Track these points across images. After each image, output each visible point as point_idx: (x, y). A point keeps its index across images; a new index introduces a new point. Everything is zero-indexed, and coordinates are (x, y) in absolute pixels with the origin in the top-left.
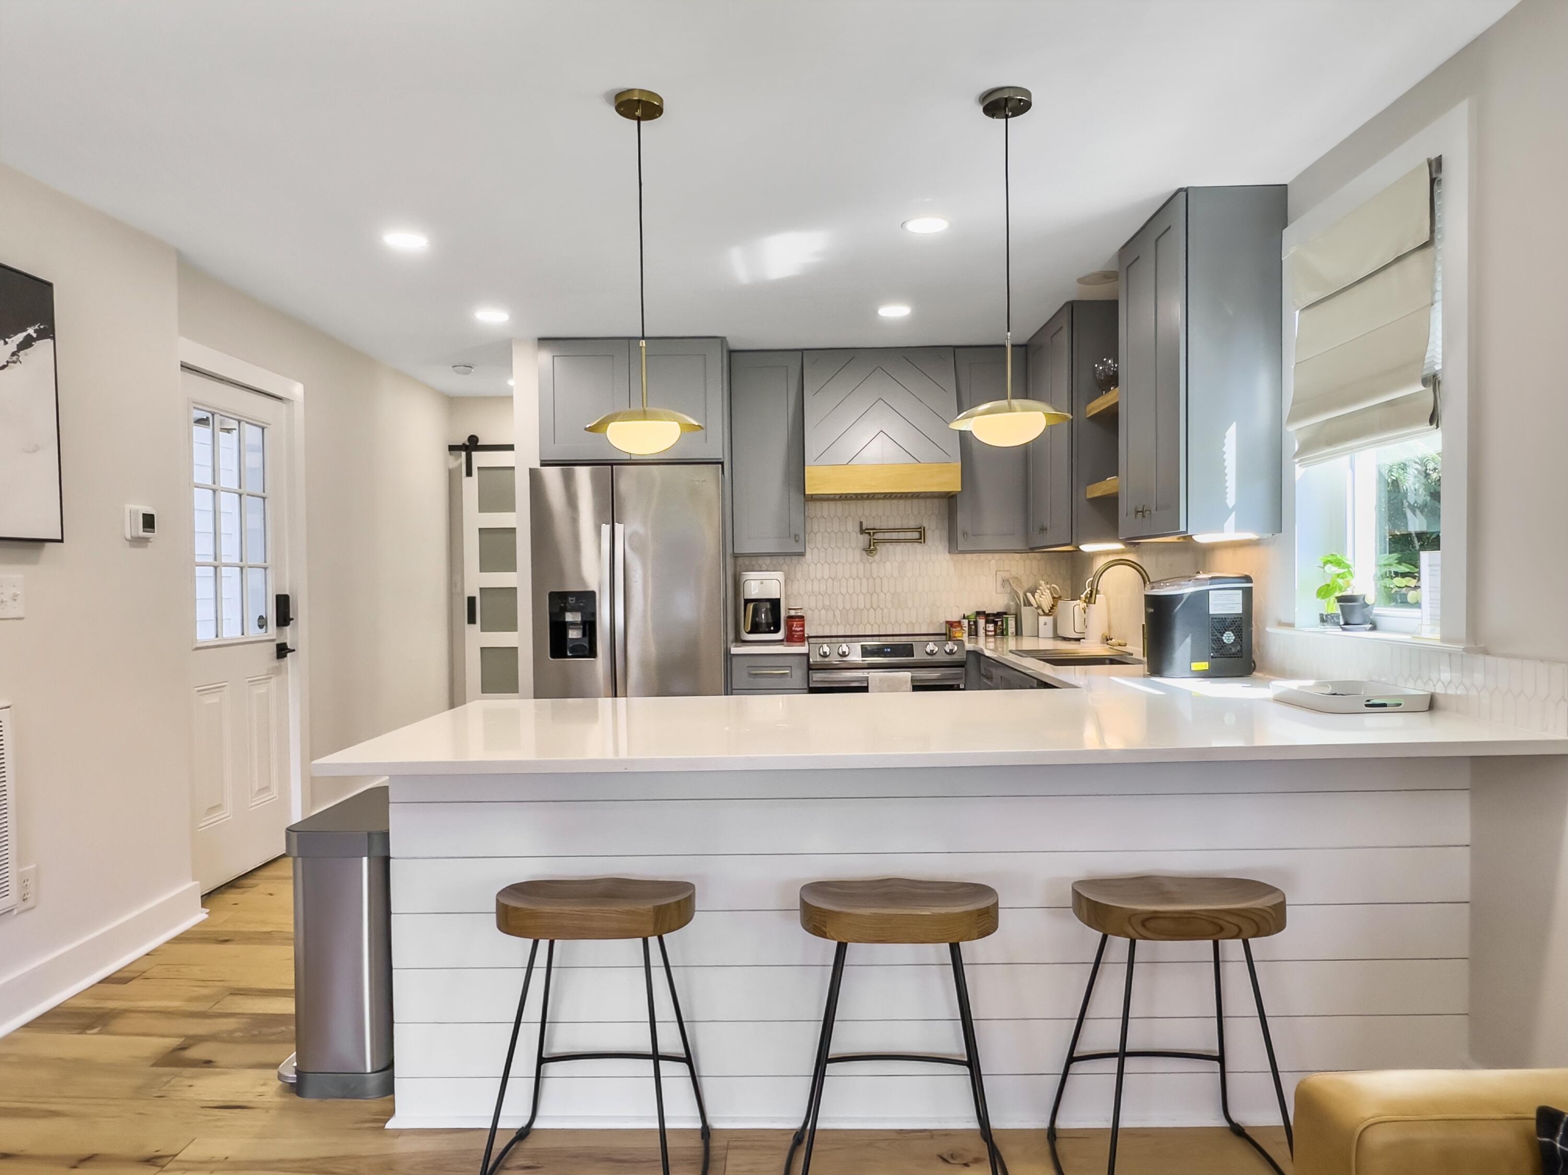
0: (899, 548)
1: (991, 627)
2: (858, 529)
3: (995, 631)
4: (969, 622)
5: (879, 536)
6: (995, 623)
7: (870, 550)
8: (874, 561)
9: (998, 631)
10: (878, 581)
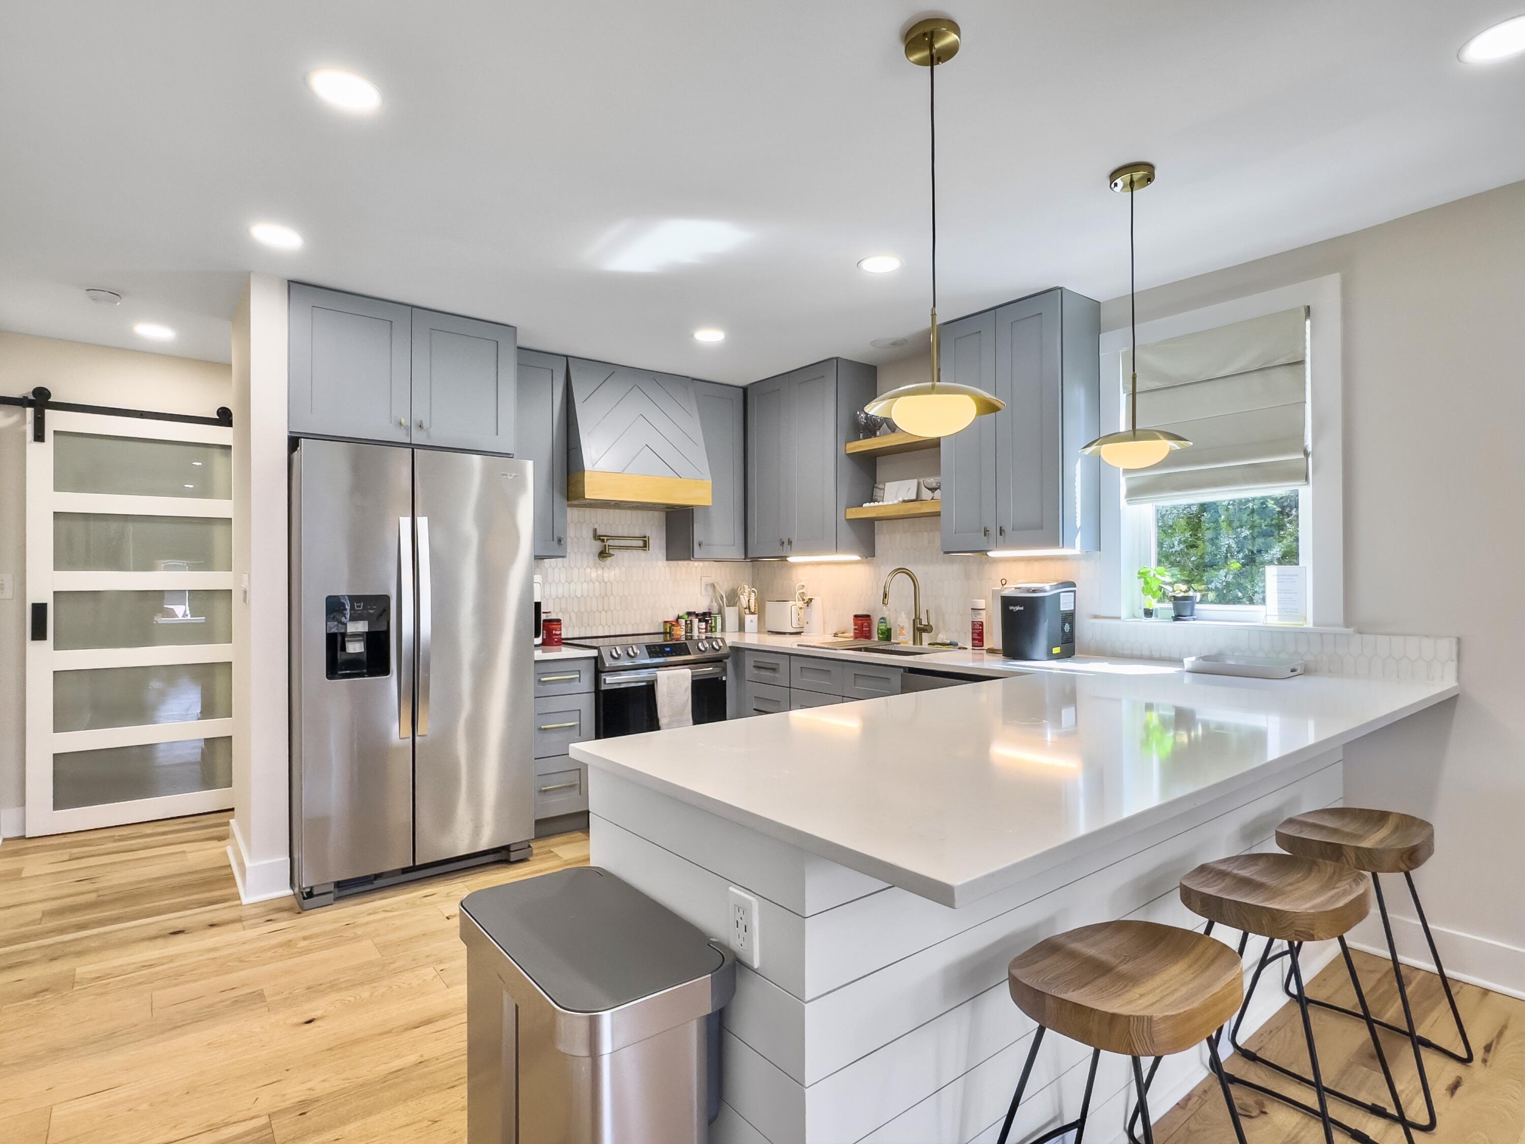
0: (626, 554)
1: (703, 625)
2: (591, 535)
3: (706, 628)
4: (686, 621)
5: (611, 542)
6: (707, 622)
7: (603, 554)
8: (606, 566)
9: (709, 628)
10: (609, 585)
